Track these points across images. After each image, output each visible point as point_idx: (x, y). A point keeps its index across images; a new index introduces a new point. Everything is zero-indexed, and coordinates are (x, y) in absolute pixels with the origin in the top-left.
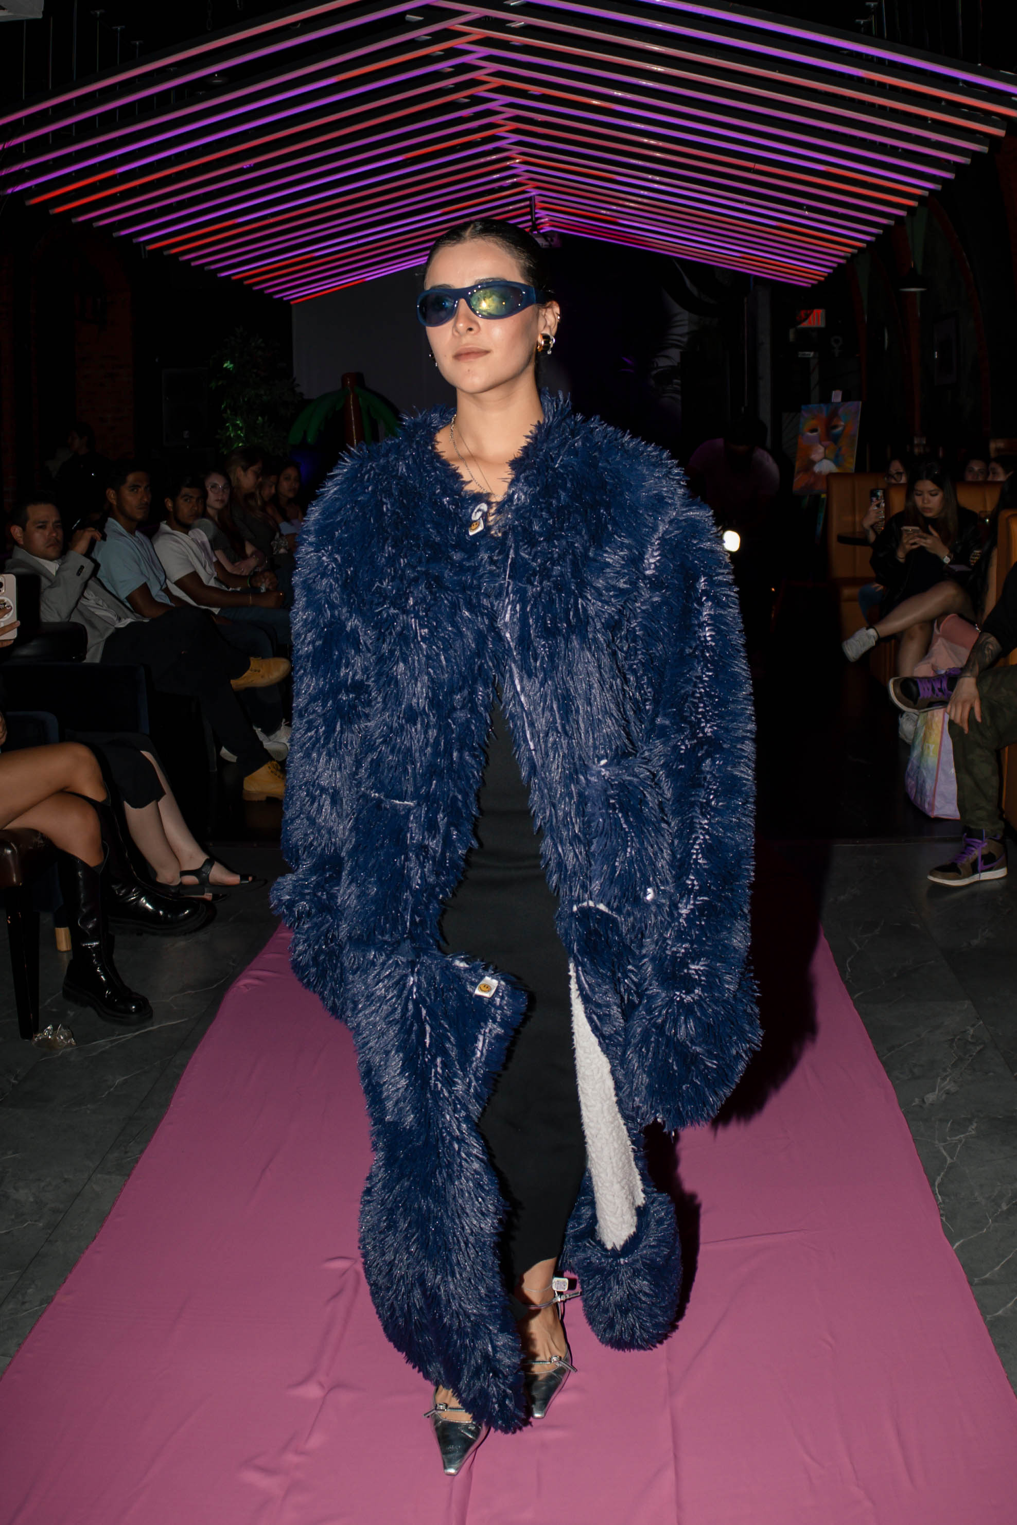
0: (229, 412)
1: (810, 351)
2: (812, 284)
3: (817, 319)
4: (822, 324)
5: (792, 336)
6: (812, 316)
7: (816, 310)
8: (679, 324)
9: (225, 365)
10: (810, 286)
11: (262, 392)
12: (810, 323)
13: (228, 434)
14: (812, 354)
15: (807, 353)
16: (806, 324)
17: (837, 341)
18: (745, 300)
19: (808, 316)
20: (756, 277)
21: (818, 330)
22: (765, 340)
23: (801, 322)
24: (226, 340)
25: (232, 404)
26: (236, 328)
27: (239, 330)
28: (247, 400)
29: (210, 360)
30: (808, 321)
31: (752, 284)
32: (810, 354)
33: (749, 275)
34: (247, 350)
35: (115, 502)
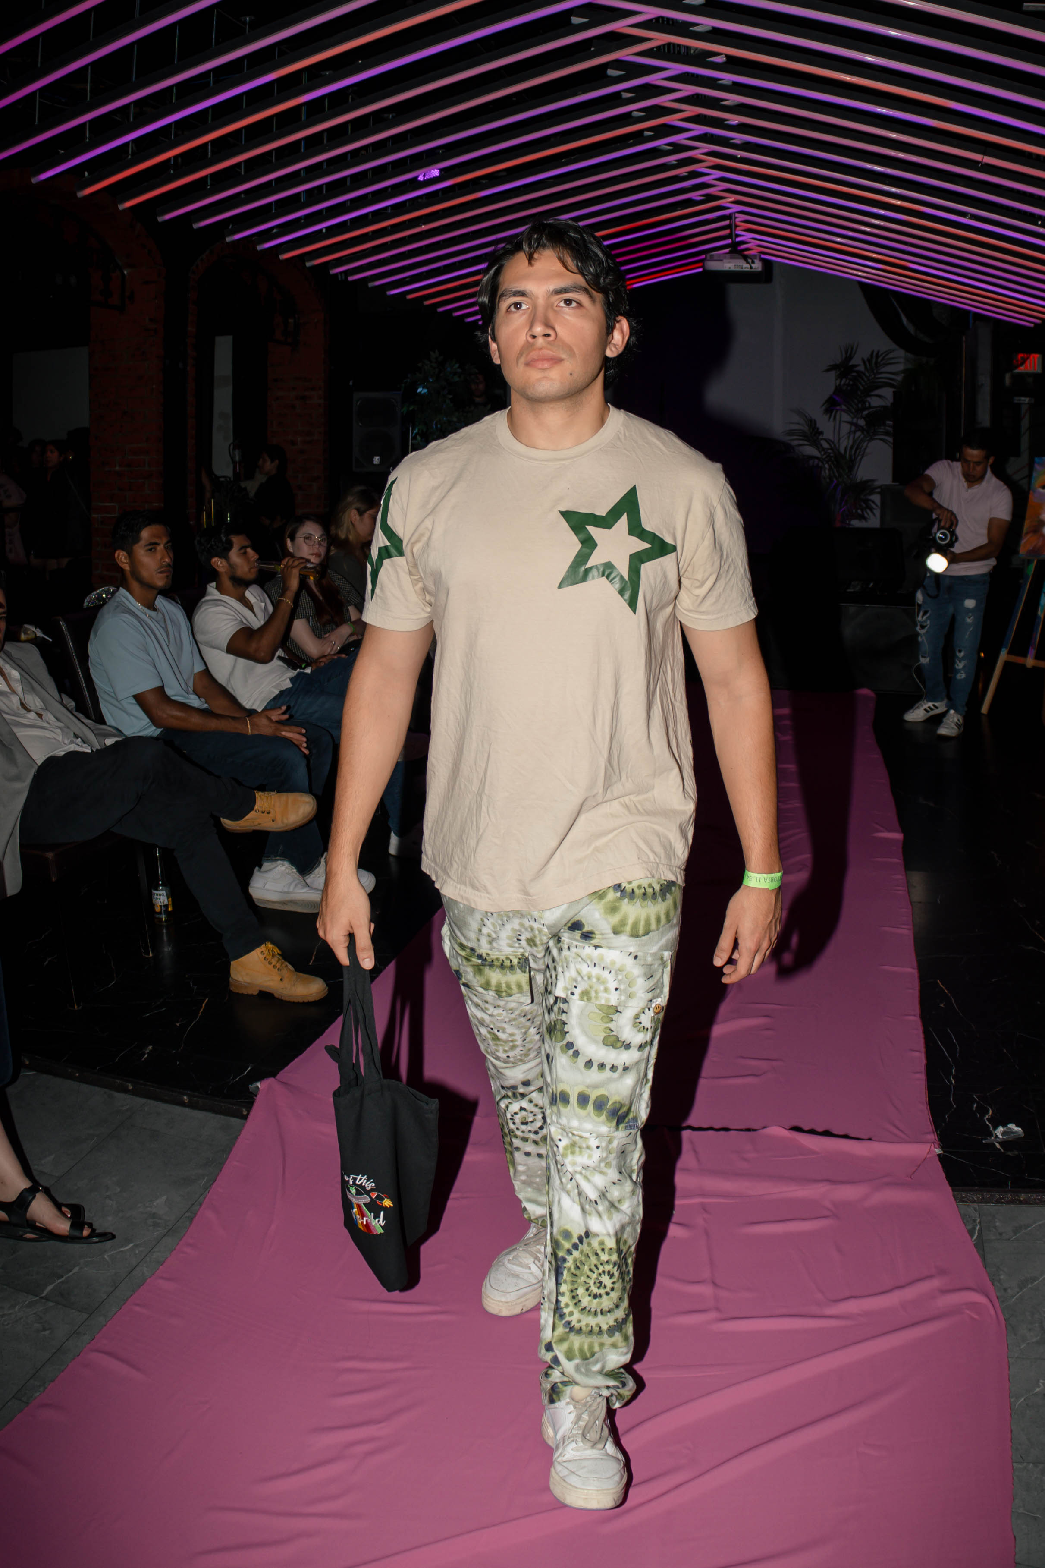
0: (419, 438)
1: (1026, 396)
2: (1035, 324)
3: (1033, 364)
4: (1038, 370)
5: (1008, 380)
6: (1028, 362)
7: (1032, 355)
8: (893, 361)
9: (419, 390)
10: (1032, 325)
11: (455, 419)
12: (1026, 367)
14: (1027, 400)
15: (1023, 398)
16: (1022, 369)
18: (964, 339)
19: (1024, 362)
20: (976, 314)
21: (1035, 376)
22: (985, 381)
23: (1017, 367)
24: (420, 365)
25: (425, 430)
26: (431, 353)
27: (434, 355)
28: (439, 426)
29: (403, 385)
30: (1024, 365)
31: (971, 321)
32: (1025, 400)
33: (968, 312)
34: (442, 375)
35: (127, 567)
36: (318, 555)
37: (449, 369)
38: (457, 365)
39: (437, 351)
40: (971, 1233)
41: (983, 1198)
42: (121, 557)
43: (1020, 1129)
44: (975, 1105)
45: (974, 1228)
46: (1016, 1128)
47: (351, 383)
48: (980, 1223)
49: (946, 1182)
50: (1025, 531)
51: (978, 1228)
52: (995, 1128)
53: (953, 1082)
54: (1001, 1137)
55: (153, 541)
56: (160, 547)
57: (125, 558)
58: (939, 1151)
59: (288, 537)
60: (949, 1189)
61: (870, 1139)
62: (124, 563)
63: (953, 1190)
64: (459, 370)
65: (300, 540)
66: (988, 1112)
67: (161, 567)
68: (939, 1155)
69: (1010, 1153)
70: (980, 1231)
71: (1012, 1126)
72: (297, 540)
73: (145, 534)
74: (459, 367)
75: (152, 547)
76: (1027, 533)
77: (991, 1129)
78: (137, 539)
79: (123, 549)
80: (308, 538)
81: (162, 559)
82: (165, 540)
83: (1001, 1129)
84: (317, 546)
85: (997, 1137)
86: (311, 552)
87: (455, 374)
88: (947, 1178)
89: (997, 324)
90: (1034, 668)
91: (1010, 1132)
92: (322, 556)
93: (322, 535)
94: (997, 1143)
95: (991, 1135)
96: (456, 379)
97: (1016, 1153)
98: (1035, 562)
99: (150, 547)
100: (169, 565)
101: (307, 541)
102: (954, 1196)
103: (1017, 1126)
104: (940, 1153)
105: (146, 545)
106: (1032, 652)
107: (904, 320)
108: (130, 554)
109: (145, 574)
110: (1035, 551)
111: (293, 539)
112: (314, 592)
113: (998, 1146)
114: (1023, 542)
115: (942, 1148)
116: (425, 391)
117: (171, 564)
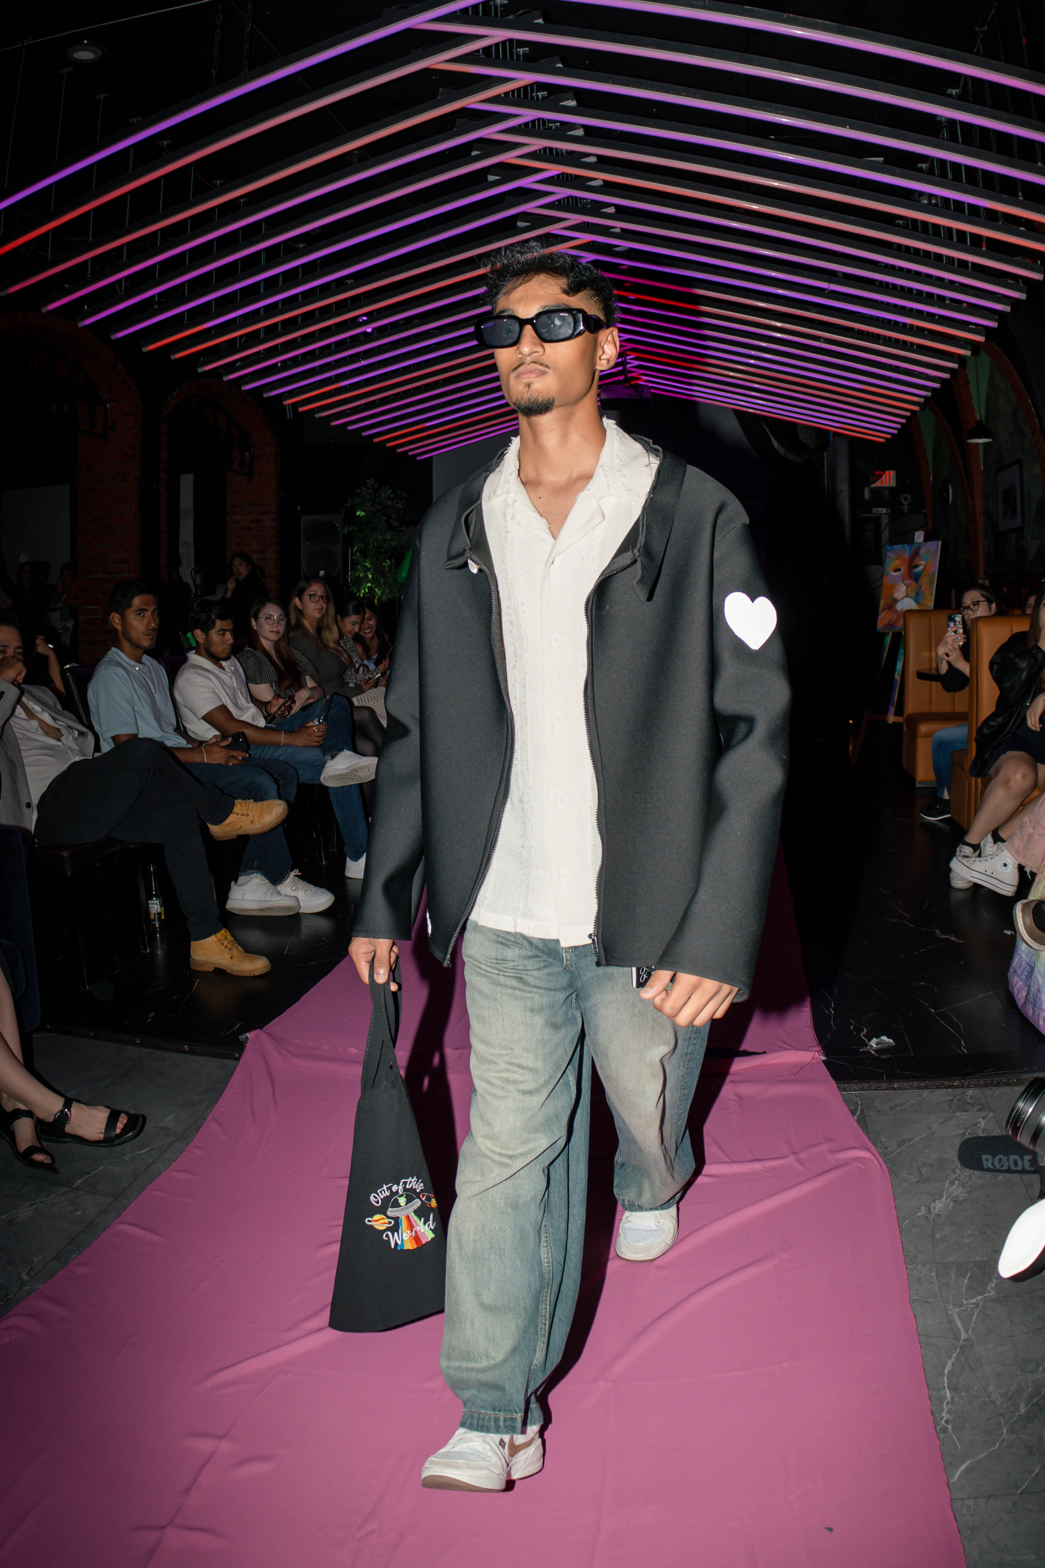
0: (358, 554)
1: (883, 507)
2: (886, 439)
3: (888, 479)
4: (893, 484)
5: (867, 495)
6: (884, 476)
7: (887, 472)
9: (358, 513)
10: (883, 440)
11: (389, 537)
12: (882, 482)
13: (357, 574)
14: (884, 510)
15: (880, 509)
16: (878, 484)
17: (906, 499)
18: (825, 455)
19: (881, 476)
20: (835, 434)
21: (890, 489)
22: (843, 487)
23: (875, 482)
24: (358, 491)
25: (363, 548)
26: (368, 481)
27: (370, 482)
28: (376, 544)
29: (344, 509)
30: (880, 480)
31: (831, 439)
32: (882, 511)
33: (829, 431)
34: (377, 500)
35: (119, 628)
36: (277, 632)
37: (383, 495)
38: (390, 492)
39: (372, 479)
40: (853, 1113)
41: (862, 1088)
42: (115, 618)
43: (891, 1040)
44: (852, 1027)
45: (856, 1109)
46: (888, 1040)
47: (299, 508)
48: (861, 1104)
49: (831, 1078)
50: (881, 609)
51: (860, 1108)
52: (870, 1040)
53: (833, 1012)
54: (875, 1046)
55: (143, 607)
56: (148, 613)
57: (119, 620)
58: (823, 1058)
59: (253, 617)
60: (834, 1082)
61: (765, 1053)
62: (117, 624)
63: (837, 1083)
64: (392, 496)
65: (262, 619)
66: (863, 1030)
67: (148, 630)
68: (823, 1061)
69: (883, 1057)
70: (862, 1110)
71: (884, 1038)
72: (259, 620)
73: (137, 601)
74: (392, 493)
75: (141, 611)
76: (883, 611)
77: (867, 1041)
78: (129, 605)
79: (117, 612)
80: (268, 618)
81: (148, 624)
82: (152, 608)
83: (874, 1040)
84: (276, 625)
85: (871, 1046)
86: (271, 630)
87: (388, 498)
88: (832, 1076)
89: (854, 442)
90: (894, 723)
91: (883, 1043)
92: (281, 634)
93: (280, 616)
94: (873, 1050)
95: (867, 1045)
96: (389, 503)
97: (888, 1056)
98: (891, 633)
99: (139, 612)
100: (154, 629)
101: (267, 620)
102: (838, 1087)
103: (888, 1037)
104: (824, 1059)
105: (136, 611)
106: (892, 710)
107: (775, 444)
108: (123, 617)
109: (134, 635)
110: (891, 625)
111: (256, 619)
112: (276, 663)
113: (873, 1052)
114: (880, 618)
115: (826, 1056)
116: (363, 514)
117: (157, 628)
